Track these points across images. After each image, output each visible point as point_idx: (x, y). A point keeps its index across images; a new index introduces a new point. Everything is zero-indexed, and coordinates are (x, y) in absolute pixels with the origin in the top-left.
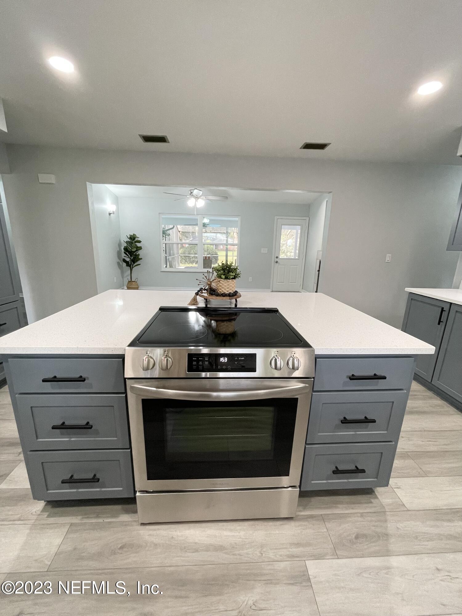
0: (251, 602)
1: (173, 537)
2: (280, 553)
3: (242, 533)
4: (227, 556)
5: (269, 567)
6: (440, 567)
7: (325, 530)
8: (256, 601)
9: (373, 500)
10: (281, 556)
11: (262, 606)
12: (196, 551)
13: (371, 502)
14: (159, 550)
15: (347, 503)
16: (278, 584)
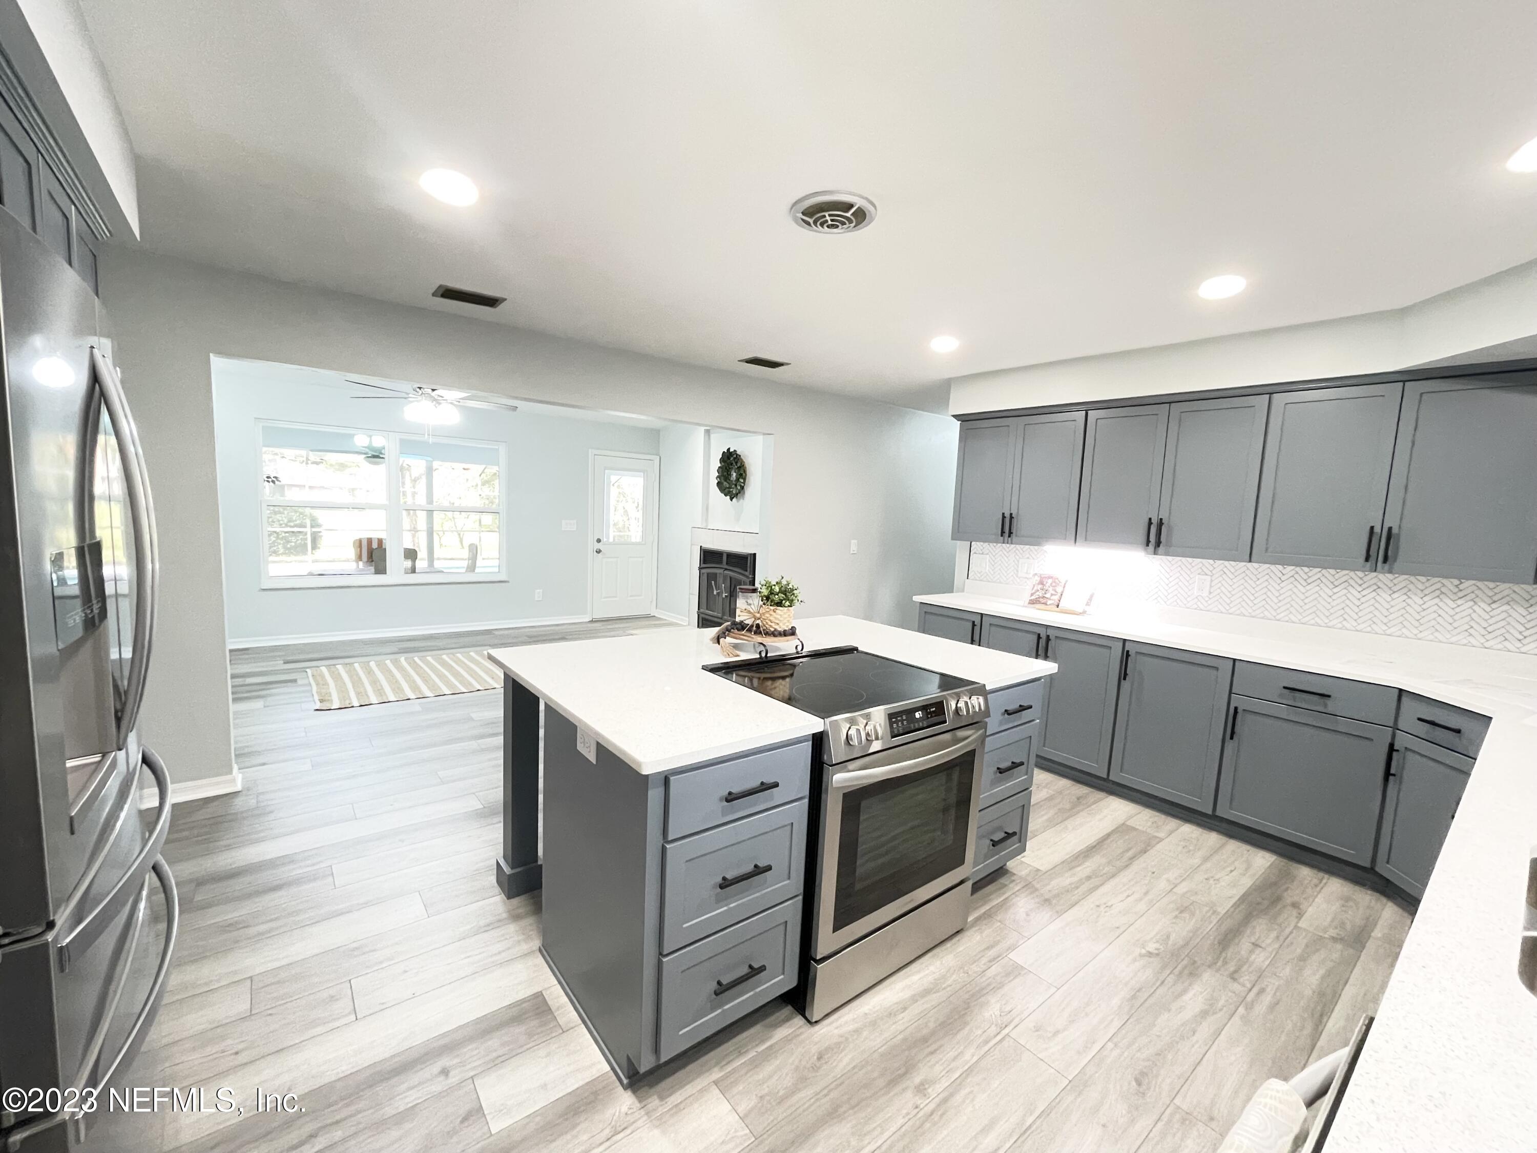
0: (997, 1013)
1: (866, 1014)
2: (983, 962)
3: (932, 968)
4: (938, 994)
5: (984, 979)
6: (1098, 903)
7: (999, 924)
8: (1001, 1009)
9: (1013, 878)
10: (984, 964)
11: (1008, 1008)
12: (905, 1009)
13: (1014, 881)
14: (865, 1033)
15: (995, 891)
16: (1003, 985)
